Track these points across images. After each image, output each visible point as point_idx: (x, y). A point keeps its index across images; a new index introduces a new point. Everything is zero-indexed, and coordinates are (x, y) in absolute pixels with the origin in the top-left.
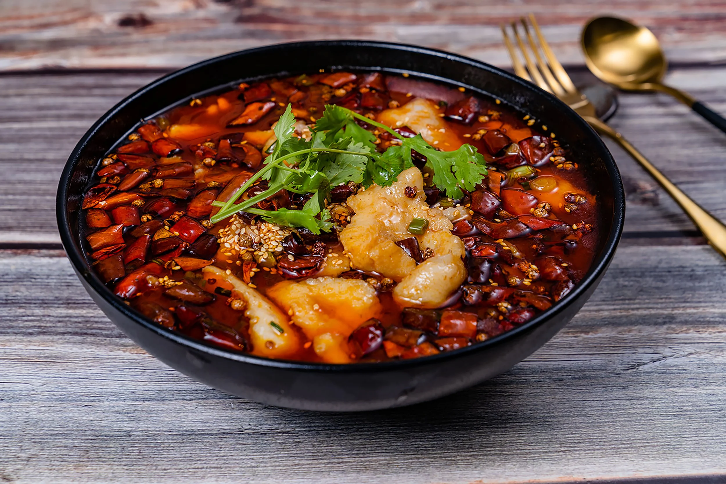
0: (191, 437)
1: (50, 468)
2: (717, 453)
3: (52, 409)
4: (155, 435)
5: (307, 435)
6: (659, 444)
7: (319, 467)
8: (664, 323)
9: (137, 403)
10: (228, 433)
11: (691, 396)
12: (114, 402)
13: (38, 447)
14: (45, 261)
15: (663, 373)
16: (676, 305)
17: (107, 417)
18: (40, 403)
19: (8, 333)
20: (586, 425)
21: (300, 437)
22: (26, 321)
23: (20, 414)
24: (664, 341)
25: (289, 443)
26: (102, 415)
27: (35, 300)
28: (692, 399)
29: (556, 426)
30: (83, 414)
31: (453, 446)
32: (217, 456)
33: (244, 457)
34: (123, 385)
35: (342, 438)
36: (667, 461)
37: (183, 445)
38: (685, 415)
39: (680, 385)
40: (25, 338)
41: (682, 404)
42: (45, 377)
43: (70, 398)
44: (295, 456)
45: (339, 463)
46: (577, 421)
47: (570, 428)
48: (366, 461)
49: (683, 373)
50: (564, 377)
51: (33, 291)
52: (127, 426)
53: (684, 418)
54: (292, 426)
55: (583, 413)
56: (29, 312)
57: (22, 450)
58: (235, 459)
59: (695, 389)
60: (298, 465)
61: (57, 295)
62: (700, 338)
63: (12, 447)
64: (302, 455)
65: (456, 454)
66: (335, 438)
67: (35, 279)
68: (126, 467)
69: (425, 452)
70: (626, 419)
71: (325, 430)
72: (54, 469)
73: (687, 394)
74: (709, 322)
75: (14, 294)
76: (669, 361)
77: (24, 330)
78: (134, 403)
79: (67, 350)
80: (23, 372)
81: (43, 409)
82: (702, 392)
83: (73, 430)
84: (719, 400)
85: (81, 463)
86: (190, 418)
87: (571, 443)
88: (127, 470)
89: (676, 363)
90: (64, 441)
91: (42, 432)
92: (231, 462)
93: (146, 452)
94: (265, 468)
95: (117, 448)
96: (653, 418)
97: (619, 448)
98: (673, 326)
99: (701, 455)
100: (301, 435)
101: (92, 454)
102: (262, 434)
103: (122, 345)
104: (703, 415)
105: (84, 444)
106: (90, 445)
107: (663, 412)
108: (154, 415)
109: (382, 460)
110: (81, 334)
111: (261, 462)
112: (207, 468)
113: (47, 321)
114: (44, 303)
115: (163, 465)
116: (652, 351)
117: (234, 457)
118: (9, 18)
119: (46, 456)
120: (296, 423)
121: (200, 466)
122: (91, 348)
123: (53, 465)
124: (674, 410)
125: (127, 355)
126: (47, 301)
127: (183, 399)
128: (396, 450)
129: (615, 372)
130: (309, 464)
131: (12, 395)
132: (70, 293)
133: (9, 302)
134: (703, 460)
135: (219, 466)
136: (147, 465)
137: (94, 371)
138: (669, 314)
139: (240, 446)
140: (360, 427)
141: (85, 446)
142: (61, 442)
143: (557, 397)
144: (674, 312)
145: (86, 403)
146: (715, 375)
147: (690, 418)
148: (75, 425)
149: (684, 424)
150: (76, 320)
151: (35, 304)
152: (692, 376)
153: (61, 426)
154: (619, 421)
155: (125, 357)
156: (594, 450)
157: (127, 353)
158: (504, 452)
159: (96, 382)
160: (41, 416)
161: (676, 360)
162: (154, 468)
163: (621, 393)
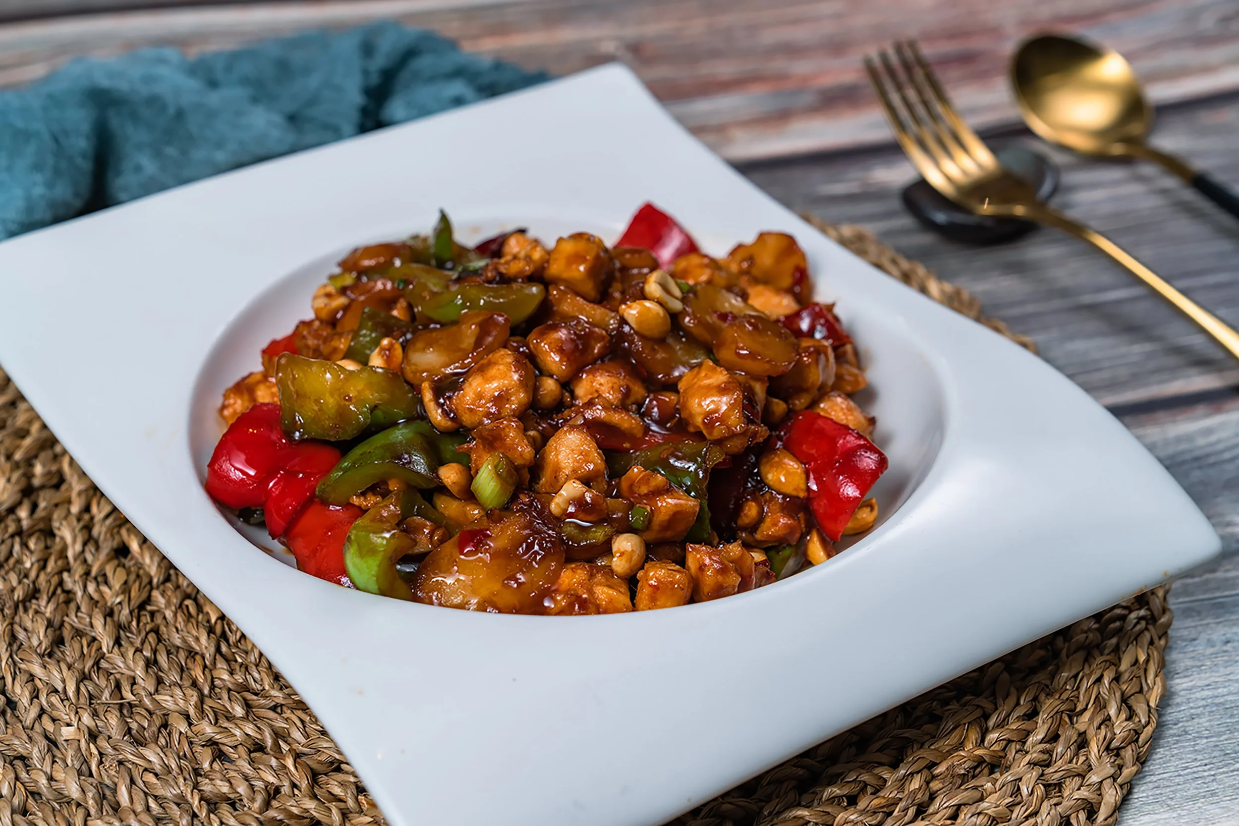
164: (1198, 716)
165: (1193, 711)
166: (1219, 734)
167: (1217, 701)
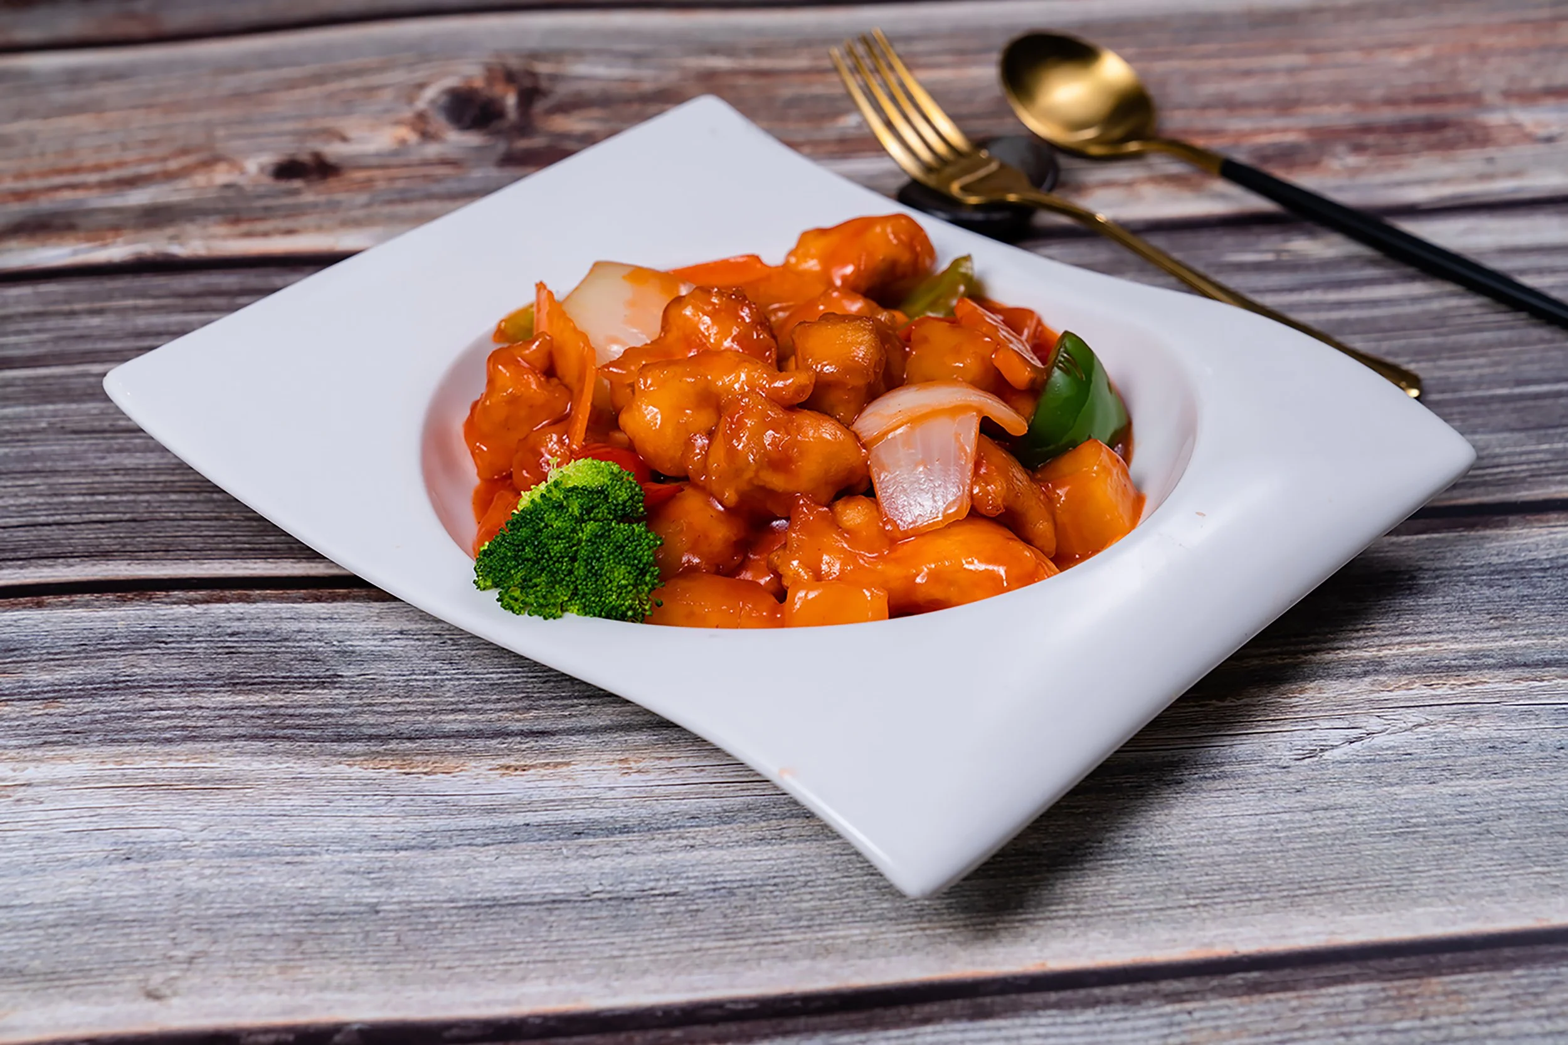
0: (493, 910)
1: (233, 973)
2: (1479, 896)
3: (226, 870)
4: (424, 909)
5: (710, 898)
6: (1370, 885)
7: (739, 953)
8: (1366, 674)
9: (384, 854)
10: (561, 901)
11: (1425, 800)
12: (341, 855)
13: (206, 938)
14: (181, 610)
15: (1368, 761)
16: (1385, 641)
17: (331, 881)
18: (201, 860)
19: (126, 741)
20: (1232, 858)
21: (698, 901)
22: (158, 718)
23: (165, 883)
24: (1367, 705)
25: (678, 912)
26: (321, 879)
27: (170, 680)
28: (1425, 805)
29: (1175, 863)
30: (285, 878)
31: (989, 905)
32: (545, 941)
33: (596, 941)
34: (354, 825)
35: (778, 900)
36: (1386, 914)
37: (478, 924)
38: (1414, 832)
39: (1403, 781)
40: (158, 749)
41: (1408, 814)
42: (205, 815)
43: (257, 851)
44: (692, 935)
45: (776, 943)
46: (1214, 853)
47: (1203, 865)
48: (826, 938)
49: (1405, 760)
50: (1185, 778)
51: (164, 664)
52: (370, 896)
53: (1414, 839)
54: (682, 882)
55: (1225, 838)
56: (160, 703)
57: (176, 944)
58: (580, 946)
59: (1431, 786)
60: (699, 950)
61: (211, 670)
62: (1433, 697)
63: (158, 939)
64: (705, 933)
65: (993, 919)
66: (765, 900)
67: (166, 643)
68: (376, 967)
69: (935, 918)
70: (1306, 845)
71: (745, 887)
72: (241, 976)
73: (1415, 796)
74: (1449, 667)
75: (129, 671)
76: (1379, 740)
77: (156, 735)
78: (377, 854)
79: (240, 766)
80: (161, 808)
81: (208, 872)
82: (1444, 790)
83: (268, 907)
84: (1477, 804)
85: (291, 964)
86: (487, 877)
87: (1207, 892)
88: (378, 971)
89: (1392, 744)
90: (254, 926)
91: (210, 912)
92: (573, 950)
93: (410, 938)
94: (637, 959)
95: (355, 934)
96: (1355, 841)
97: (1297, 896)
98: (1382, 678)
99: (1449, 900)
100: (700, 898)
101: (309, 945)
102: (625, 899)
103: (344, 754)
104: (1448, 832)
105: (291, 930)
106: (303, 931)
107: (1373, 829)
108: (418, 874)
109: (856, 935)
110: (265, 738)
111: (630, 949)
112: (528, 962)
113: (198, 717)
114: (187, 686)
115: (445, 960)
116: (1346, 724)
117: (578, 943)
118: (60, 172)
119: (222, 954)
120: (688, 878)
121: (516, 960)
122: (287, 762)
123: (238, 969)
124: (1395, 825)
125: (356, 771)
126: (192, 683)
127: (470, 845)
128: (881, 917)
129: (1280, 764)
130: (720, 948)
131: (145, 850)
132: (235, 666)
133: (121, 685)
134: (1453, 910)
135: (550, 958)
136: (415, 962)
137: (297, 801)
138: (1374, 656)
139: (586, 923)
140: (809, 878)
141: (295, 933)
142: (249, 928)
143: (1174, 812)
144: (1381, 654)
145: (288, 859)
146: (1465, 760)
147: (1424, 838)
148: (272, 897)
149: (1413, 849)
150: (252, 713)
151: (170, 687)
152: (1424, 763)
153: (245, 900)
154: (1294, 849)
155: (354, 776)
156: (1250, 901)
157: (356, 768)
158: (1084, 913)
159: (302, 820)
160: (204, 883)
161: (1392, 737)
162: (429, 966)
163: (1293, 800)
164: (1507, 817)
165: (1502, 812)
166: (1525, 837)
167: (1532, 804)
